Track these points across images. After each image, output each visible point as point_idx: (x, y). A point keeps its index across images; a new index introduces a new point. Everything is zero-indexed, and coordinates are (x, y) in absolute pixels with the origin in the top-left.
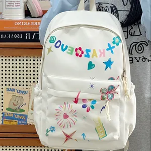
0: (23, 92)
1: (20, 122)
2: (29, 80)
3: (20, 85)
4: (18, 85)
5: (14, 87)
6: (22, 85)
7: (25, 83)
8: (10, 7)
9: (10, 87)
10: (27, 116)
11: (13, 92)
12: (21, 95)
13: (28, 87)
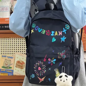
0: (11, 58)
1: (9, 74)
2: (14, 51)
3: (9, 54)
4: (8, 54)
5: (6, 55)
6: (10, 54)
7: (12, 53)
8: (2, 11)
9: (3, 55)
10: (13, 70)
11: (6, 58)
12: (10, 59)
13: (14, 54)
